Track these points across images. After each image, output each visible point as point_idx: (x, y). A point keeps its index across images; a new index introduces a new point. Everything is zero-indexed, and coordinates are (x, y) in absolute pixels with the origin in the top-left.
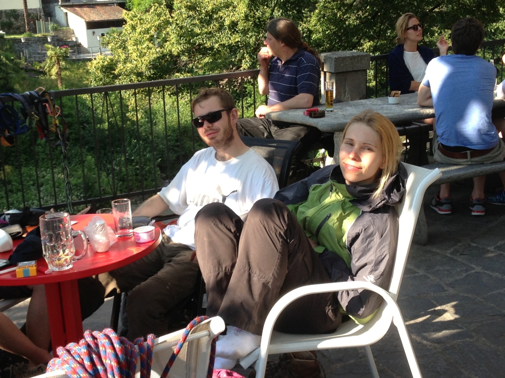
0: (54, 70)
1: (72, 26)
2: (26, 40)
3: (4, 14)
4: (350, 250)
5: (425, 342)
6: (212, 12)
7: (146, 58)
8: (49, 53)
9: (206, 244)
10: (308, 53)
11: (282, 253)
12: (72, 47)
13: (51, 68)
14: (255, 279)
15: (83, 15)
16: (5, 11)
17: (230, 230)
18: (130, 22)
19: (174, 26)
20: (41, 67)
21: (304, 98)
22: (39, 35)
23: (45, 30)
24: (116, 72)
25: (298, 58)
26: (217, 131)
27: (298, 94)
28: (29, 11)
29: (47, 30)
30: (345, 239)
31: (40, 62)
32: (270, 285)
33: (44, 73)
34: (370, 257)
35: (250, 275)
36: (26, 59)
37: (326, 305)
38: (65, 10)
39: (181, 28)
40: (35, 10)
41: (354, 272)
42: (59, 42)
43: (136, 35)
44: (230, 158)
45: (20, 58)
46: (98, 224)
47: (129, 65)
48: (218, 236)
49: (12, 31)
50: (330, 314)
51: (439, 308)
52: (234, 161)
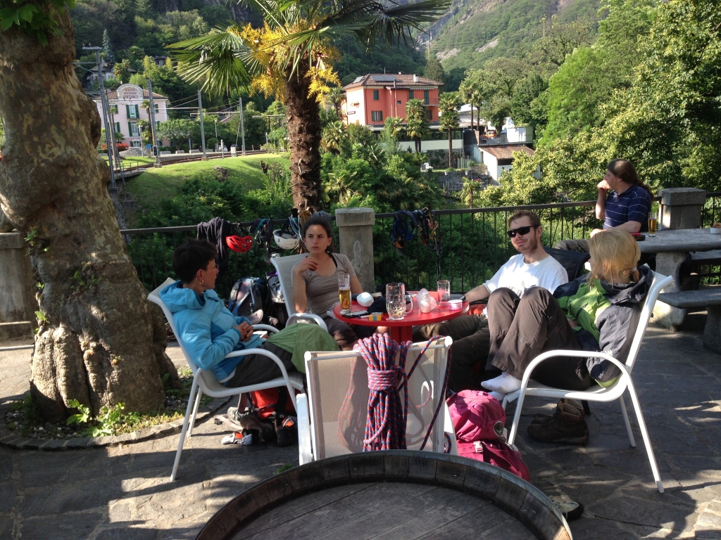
0: (467, 199)
1: (486, 163)
2: (449, 173)
3: (433, 154)
4: (600, 331)
5: (687, 424)
6: (586, 152)
7: (527, 189)
8: (465, 184)
9: (493, 315)
10: (642, 189)
11: (542, 325)
12: (484, 180)
13: (465, 196)
14: (521, 340)
15: (496, 154)
16: (435, 151)
17: (511, 307)
18: (517, 160)
19: (552, 163)
20: (457, 195)
21: (632, 225)
22: (459, 170)
23: (464, 166)
24: (501, 199)
25: (631, 192)
26: (525, 241)
27: (627, 221)
28: (453, 151)
29: (465, 166)
30: (596, 322)
31: (457, 191)
32: (531, 346)
33: (459, 200)
34: (612, 338)
35: (517, 337)
36: (447, 189)
37: (576, 368)
38: (481, 150)
39: (559, 165)
40: (458, 149)
41: (601, 347)
42: (474, 175)
43: (521, 171)
44: (534, 262)
45: (442, 188)
46: (424, 294)
47: (512, 194)
48: (501, 309)
49: (438, 166)
50: (579, 375)
51: (713, 402)
52: (536, 263)
